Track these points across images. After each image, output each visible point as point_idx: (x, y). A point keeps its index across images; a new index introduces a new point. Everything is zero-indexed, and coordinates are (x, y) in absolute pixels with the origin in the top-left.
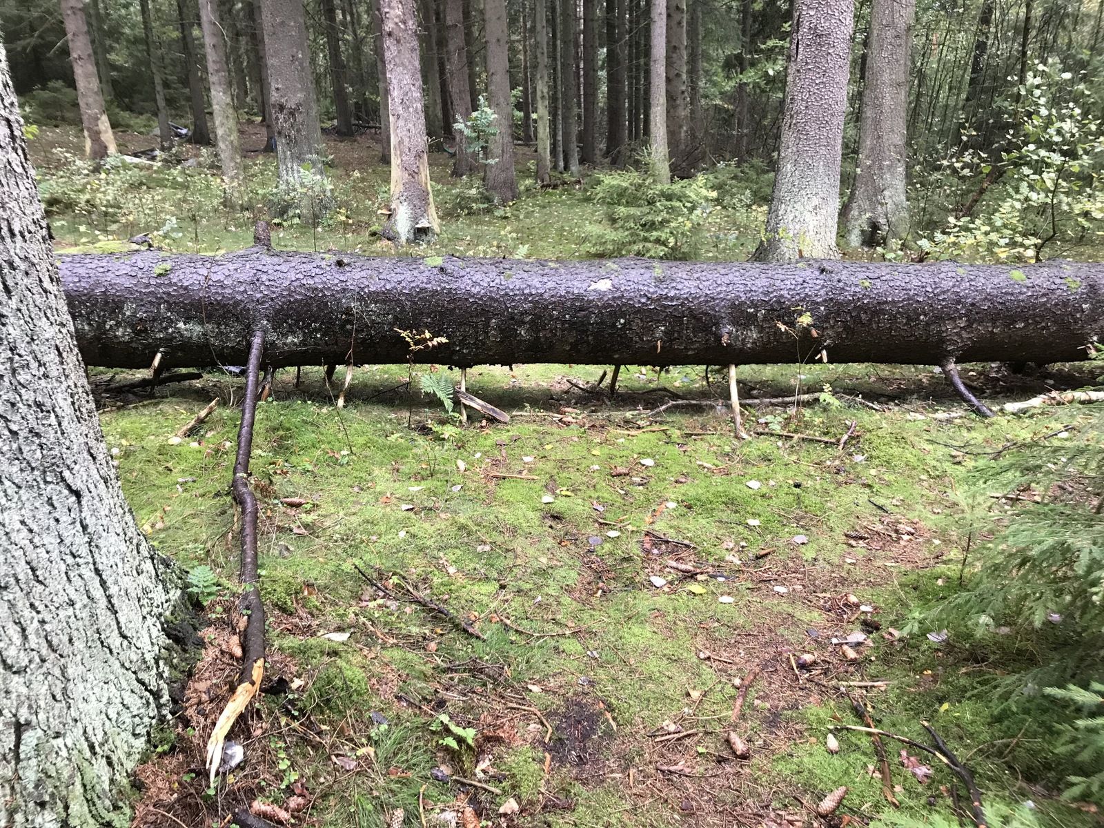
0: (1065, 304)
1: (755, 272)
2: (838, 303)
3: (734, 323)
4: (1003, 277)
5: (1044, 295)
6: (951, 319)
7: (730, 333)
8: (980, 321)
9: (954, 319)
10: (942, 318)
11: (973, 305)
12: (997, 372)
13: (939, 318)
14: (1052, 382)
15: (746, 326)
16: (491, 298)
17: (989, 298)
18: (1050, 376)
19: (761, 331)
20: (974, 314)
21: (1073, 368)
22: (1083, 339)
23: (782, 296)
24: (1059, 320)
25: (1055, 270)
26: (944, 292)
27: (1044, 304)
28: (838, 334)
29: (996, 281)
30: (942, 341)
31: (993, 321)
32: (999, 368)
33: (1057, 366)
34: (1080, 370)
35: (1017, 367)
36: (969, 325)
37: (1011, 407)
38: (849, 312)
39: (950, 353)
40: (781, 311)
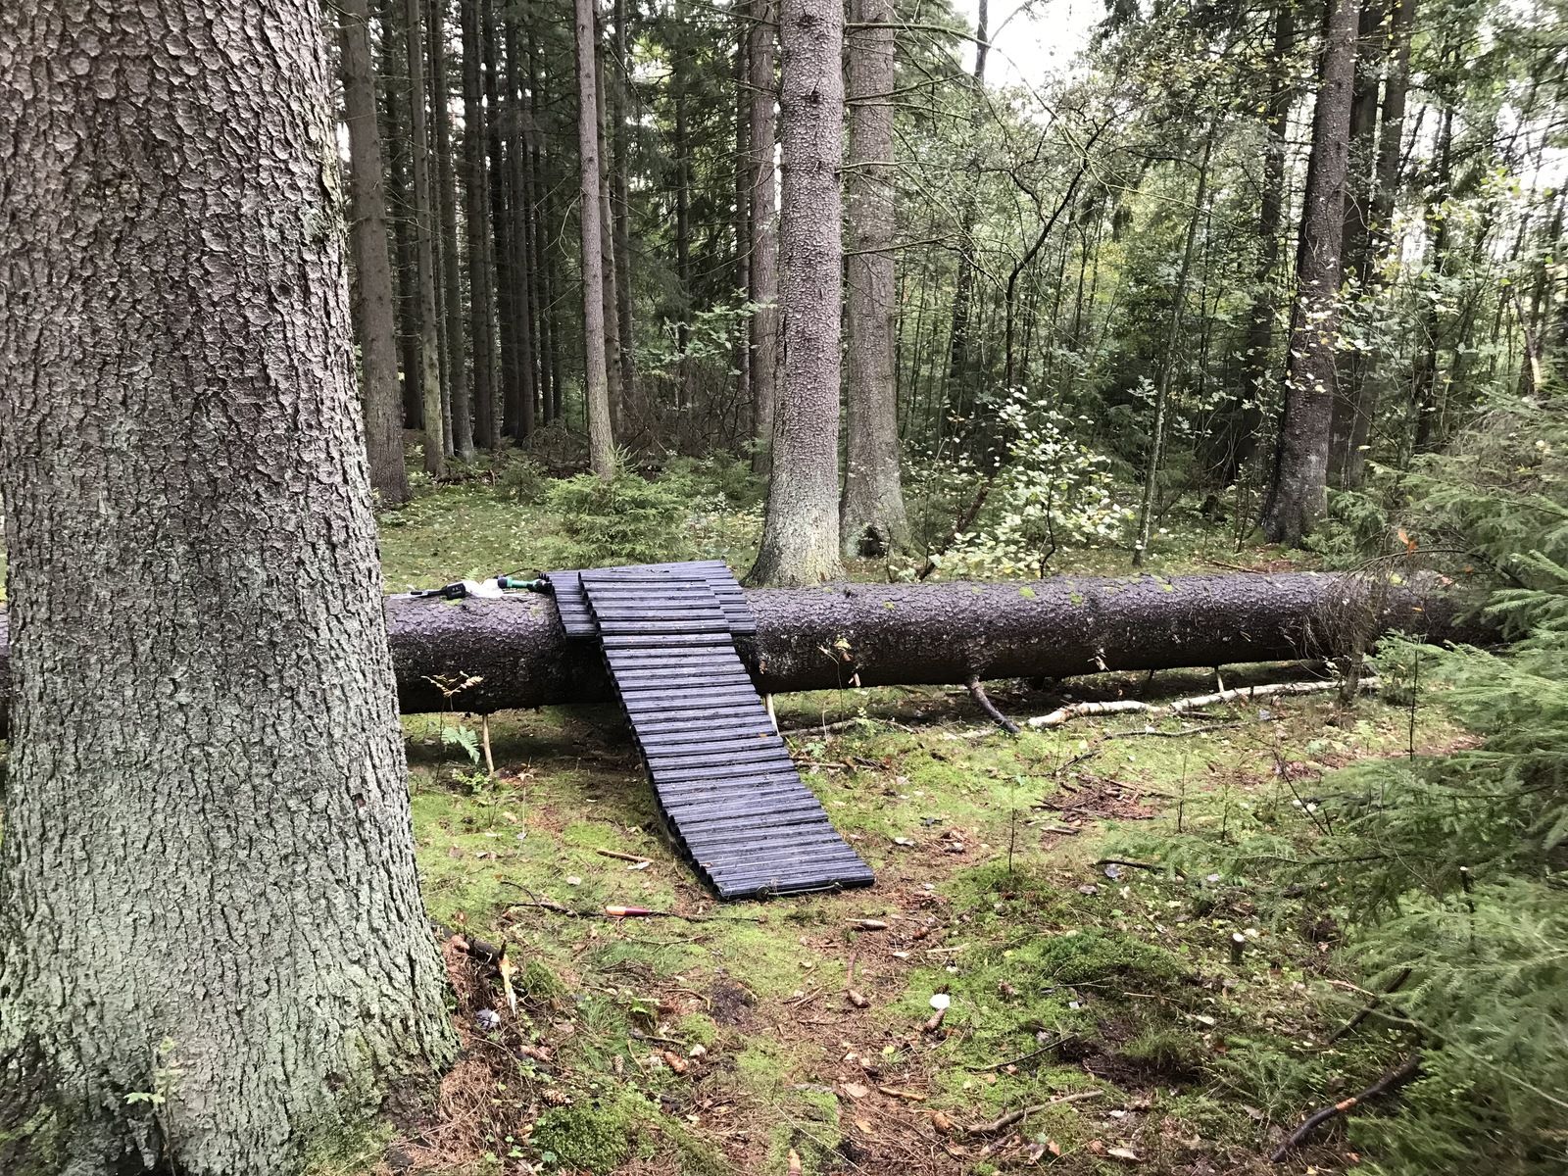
0: (1072, 618)
1: (785, 598)
2: (865, 626)
3: (770, 650)
4: (1015, 594)
5: (1052, 610)
6: (971, 637)
7: (766, 661)
8: (999, 638)
9: (974, 638)
10: (963, 637)
11: (990, 622)
12: (1019, 689)
13: (961, 637)
14: (1069, 696)
15: (781, 653)
16: (520, 636)
17: (1004, 615)
18: (1068, 690)
19: (795, 656)
20: (993, 631)
21: (1088, 681)
22: (1092, 653)
23: (812, 621)
24: (1067, 634)
25: (1058, 586)
26: (963, 611)
27: (1053, 619)
28: (869, 657)
29: (1008, 598)
30: (965, 659)
31: (1010, 638)
32: (1020, 684)
33: (1073, 680)
34: (1094, 683)
35: (1036, 684)
36: (988, 643)
37: (1035, 721)
38: (877, 635)
39: (974, 671)
40: (813, 636)
